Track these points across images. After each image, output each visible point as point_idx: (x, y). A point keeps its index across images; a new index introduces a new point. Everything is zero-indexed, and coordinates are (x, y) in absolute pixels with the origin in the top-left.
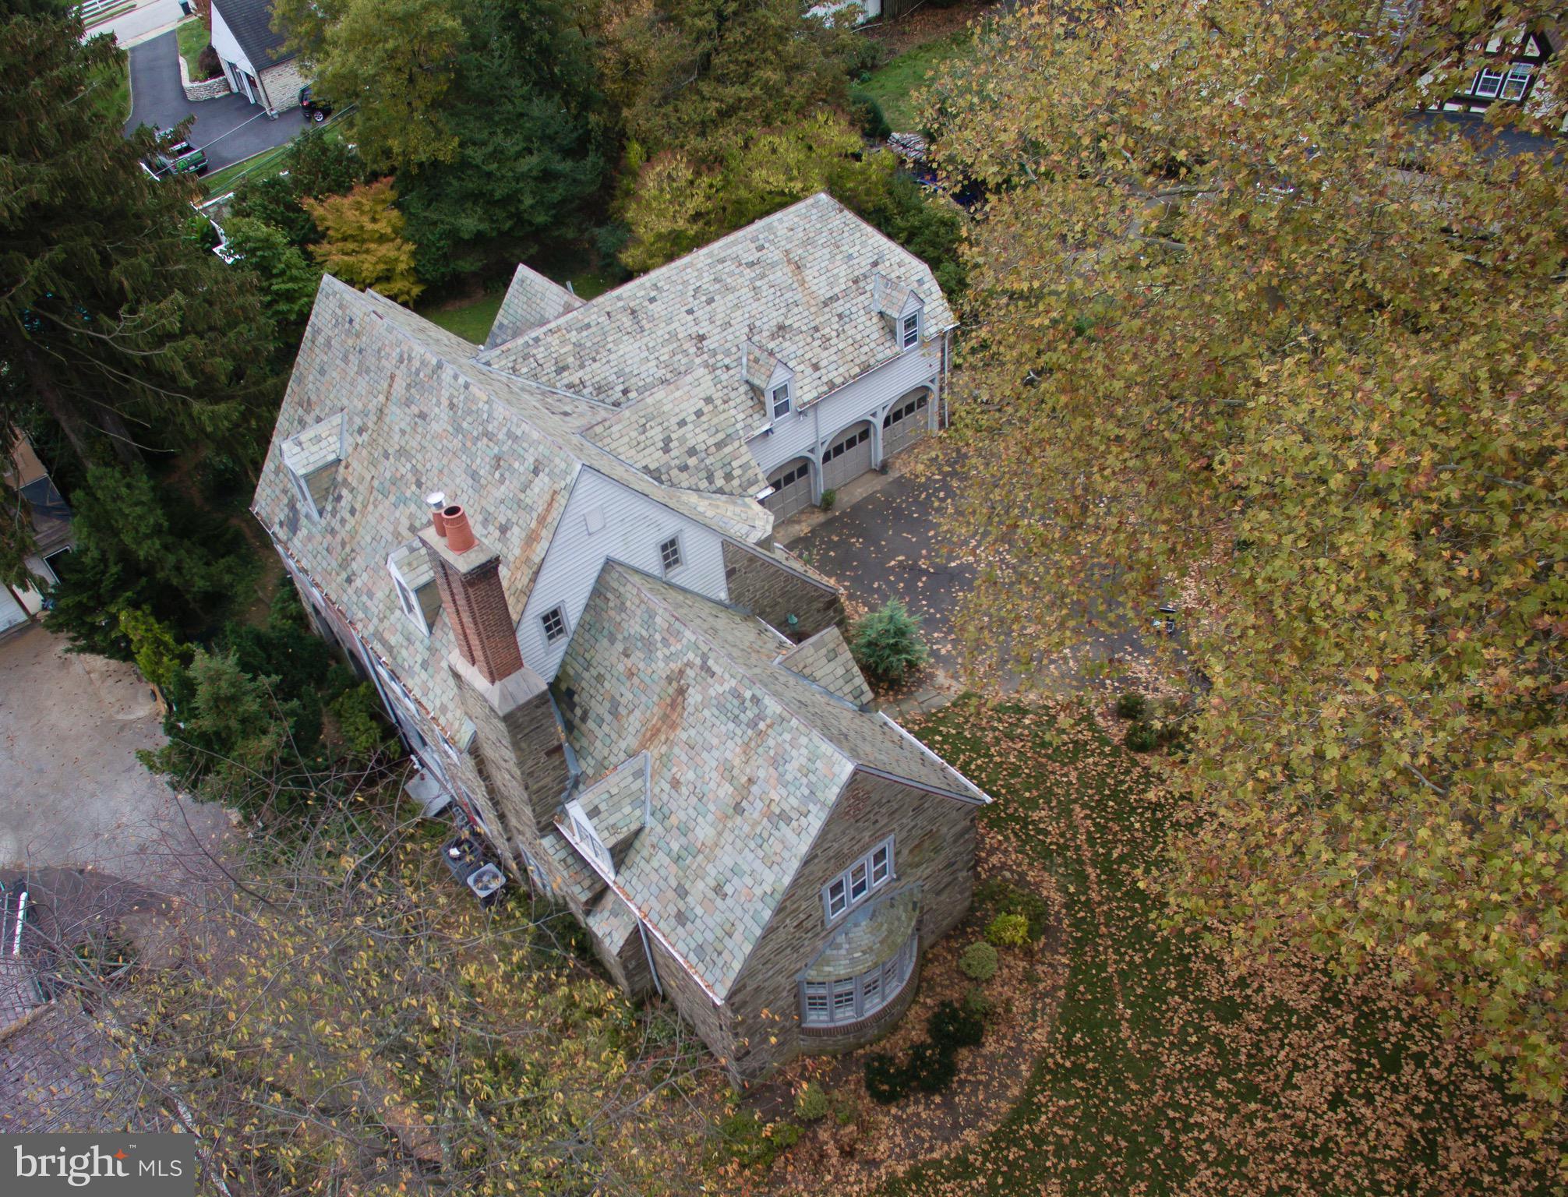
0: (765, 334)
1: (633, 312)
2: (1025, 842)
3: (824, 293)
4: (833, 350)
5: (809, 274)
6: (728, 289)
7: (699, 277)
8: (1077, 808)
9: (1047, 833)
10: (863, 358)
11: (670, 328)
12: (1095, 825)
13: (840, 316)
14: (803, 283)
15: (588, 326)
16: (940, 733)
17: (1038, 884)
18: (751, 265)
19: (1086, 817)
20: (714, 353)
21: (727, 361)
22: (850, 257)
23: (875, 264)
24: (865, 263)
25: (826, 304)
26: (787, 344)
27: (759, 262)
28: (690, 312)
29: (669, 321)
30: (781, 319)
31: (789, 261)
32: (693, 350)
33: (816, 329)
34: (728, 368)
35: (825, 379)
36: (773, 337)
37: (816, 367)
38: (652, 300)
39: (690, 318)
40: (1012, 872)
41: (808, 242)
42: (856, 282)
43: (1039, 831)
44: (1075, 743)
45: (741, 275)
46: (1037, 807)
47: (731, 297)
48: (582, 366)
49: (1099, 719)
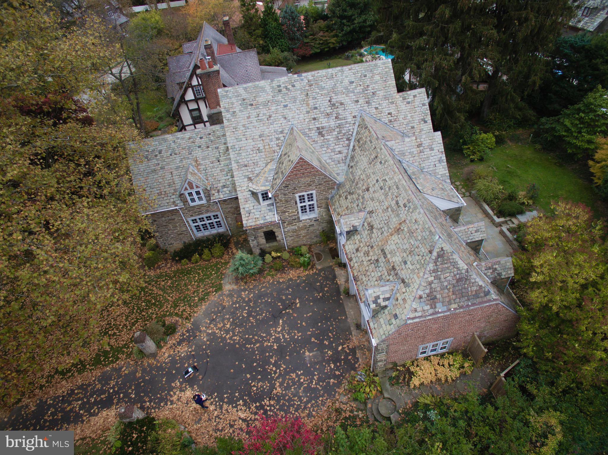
0: (369, 220)
1: (376, 157)
2: (166, 274)
3: (388, 249)
4: (364, 259)
5: (395, 238)
6: (386, 195)
7: (391, 179)
8: (162, 293)
9: (163, 281)
10: (360, 277)
11: (372, 175)
12: (154, 294)
13: (377, 261)
14: (392, 235)
15: (371, 142)
16: (214, 274)
17: (155, 270)
18: (397, 203)
19: (157, 293)
20: (363, 198)
21: (360, 204)
22: (405, 263)
23: (403, 281)
24: (403, 274)
25: (382, 250)
26: (366, 232)
27: (399, 206)
28: (377, 181)
29: (374, 173)
30: (375, 226)
31: (400, 224)
32: (364, 188)
33: (372, 247)
34: (358, 206)
35: (353, 256)
36: (369, 224)
37: (357, 250)
38: (381, 163)
39: (375, 181)
40: (163, 267)
41: (411, 233)
42: (394, 268)
43: (166, 279)
44: (178, 306)
45: (392, 199)
46: (171, 283)
47: (383, 197)
48: (359, 147)
49: (177, 319)
